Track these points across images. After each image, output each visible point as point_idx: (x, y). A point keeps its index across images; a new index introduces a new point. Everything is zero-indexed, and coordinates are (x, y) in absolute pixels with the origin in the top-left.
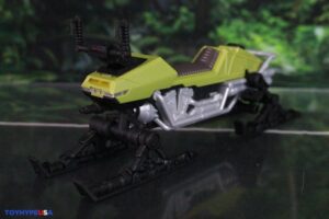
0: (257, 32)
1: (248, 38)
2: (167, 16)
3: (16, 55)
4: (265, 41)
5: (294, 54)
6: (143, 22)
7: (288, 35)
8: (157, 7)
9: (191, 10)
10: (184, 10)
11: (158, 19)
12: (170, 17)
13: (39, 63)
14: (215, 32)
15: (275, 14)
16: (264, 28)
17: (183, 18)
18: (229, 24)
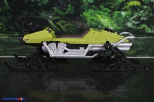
0: (99, 14)
1: (95, 16)
2: (63, 8)
3: (4, 25)
4: (102, 17)
5: (113, 22)
6: (54, 11)
7: (111, 15)
8: (59, 5)
9: (72, 6)
10: (69, 6)
11: (59, 9)
12: (64, 9)
13: (12, 28)
14: (83, 14)
15: (105, 7)
16: (102, 12)
17: (70, 9)
18: (87, 11)
